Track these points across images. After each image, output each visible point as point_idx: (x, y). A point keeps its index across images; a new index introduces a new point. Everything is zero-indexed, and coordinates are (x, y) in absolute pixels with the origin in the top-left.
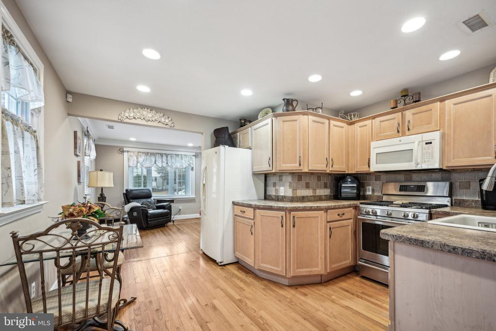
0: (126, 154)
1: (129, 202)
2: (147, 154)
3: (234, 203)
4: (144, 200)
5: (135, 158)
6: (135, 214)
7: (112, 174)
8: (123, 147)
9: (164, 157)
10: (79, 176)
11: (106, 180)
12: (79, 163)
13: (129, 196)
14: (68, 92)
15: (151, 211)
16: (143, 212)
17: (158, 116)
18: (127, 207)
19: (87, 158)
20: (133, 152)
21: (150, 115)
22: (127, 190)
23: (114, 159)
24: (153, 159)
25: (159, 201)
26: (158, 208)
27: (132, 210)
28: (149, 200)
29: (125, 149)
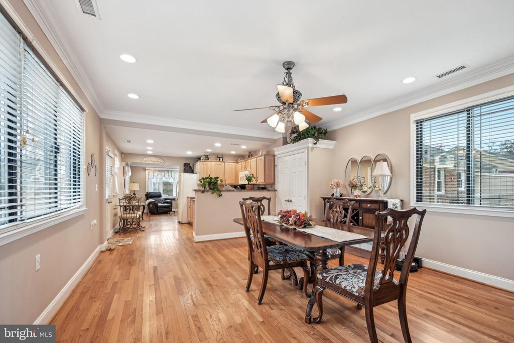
0: (147, 171)
1: (148, 199)
2: (159, 171)
3: (188, 198)
4: (157, 199)
5: (152, 173)
6: (151, 206)
7: (138, 185)
8: (145, 168)
9: (170, 173)
10: (125, 185)
11: (136, 187)
12: (125, 179)
13: (148, 196)
14: (122, 153)
15: (160, 204)
16: (155, 205)
17: (157, 159)
18: (147, 202)
19: (127, 176)
20: (151, 170)
21: (154, 159)
22: (147, 193)
23: (141, 174)
24: (163, 174)
25: (166, 199)
26: (164, 203)
27: (150, 203)
28: (160, 198)
29: (147, 168)
